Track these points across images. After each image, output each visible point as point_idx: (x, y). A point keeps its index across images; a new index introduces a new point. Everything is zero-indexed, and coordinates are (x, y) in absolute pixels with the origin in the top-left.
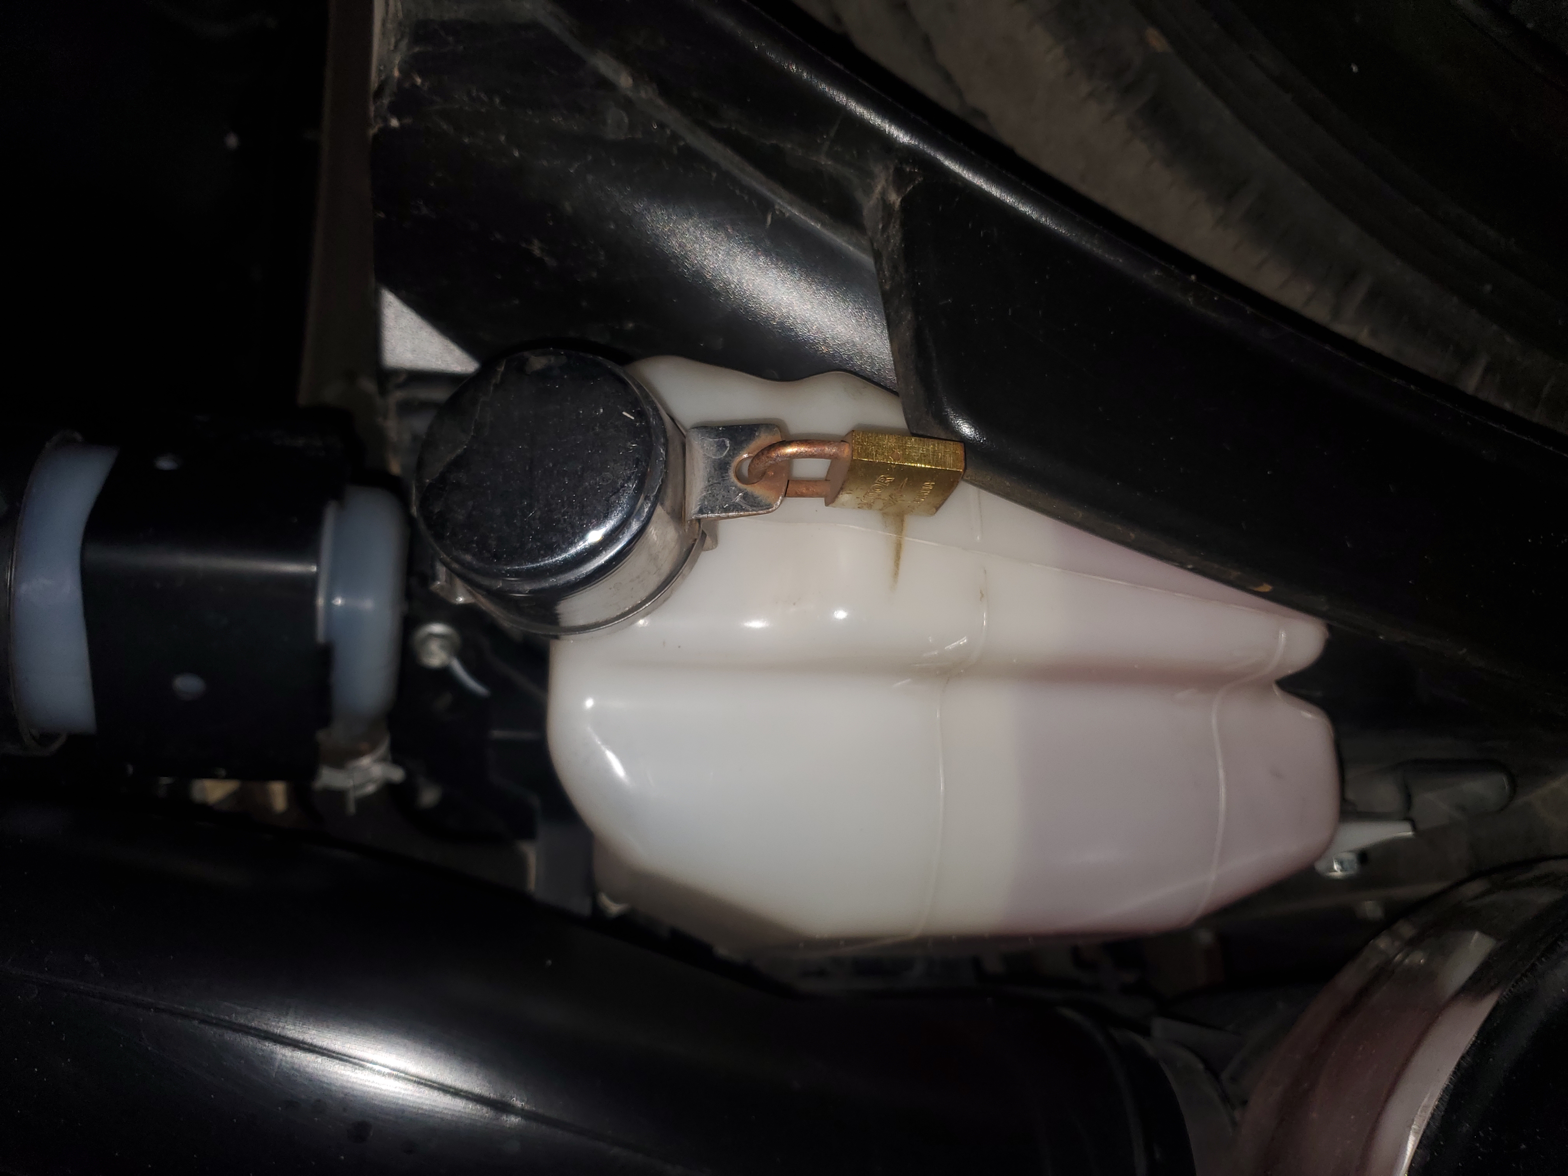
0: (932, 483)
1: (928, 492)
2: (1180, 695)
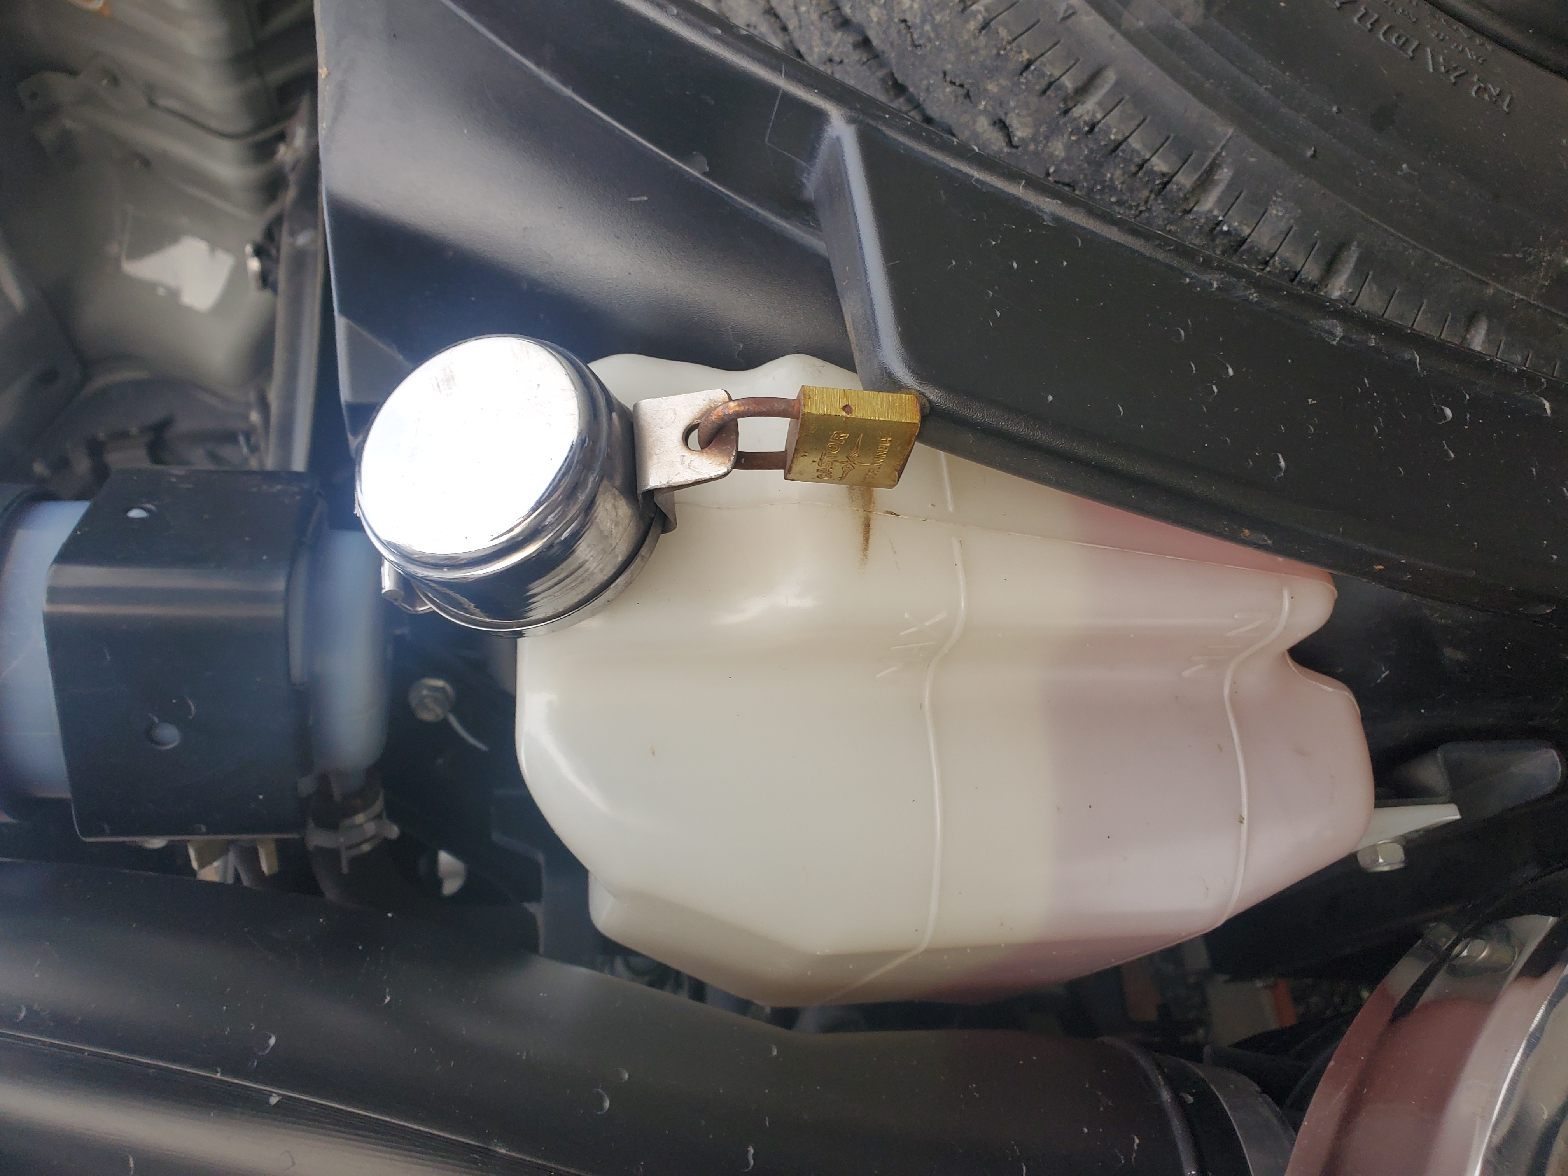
0: (889, 439)
1: (887, 450)
2: (1186, 673)
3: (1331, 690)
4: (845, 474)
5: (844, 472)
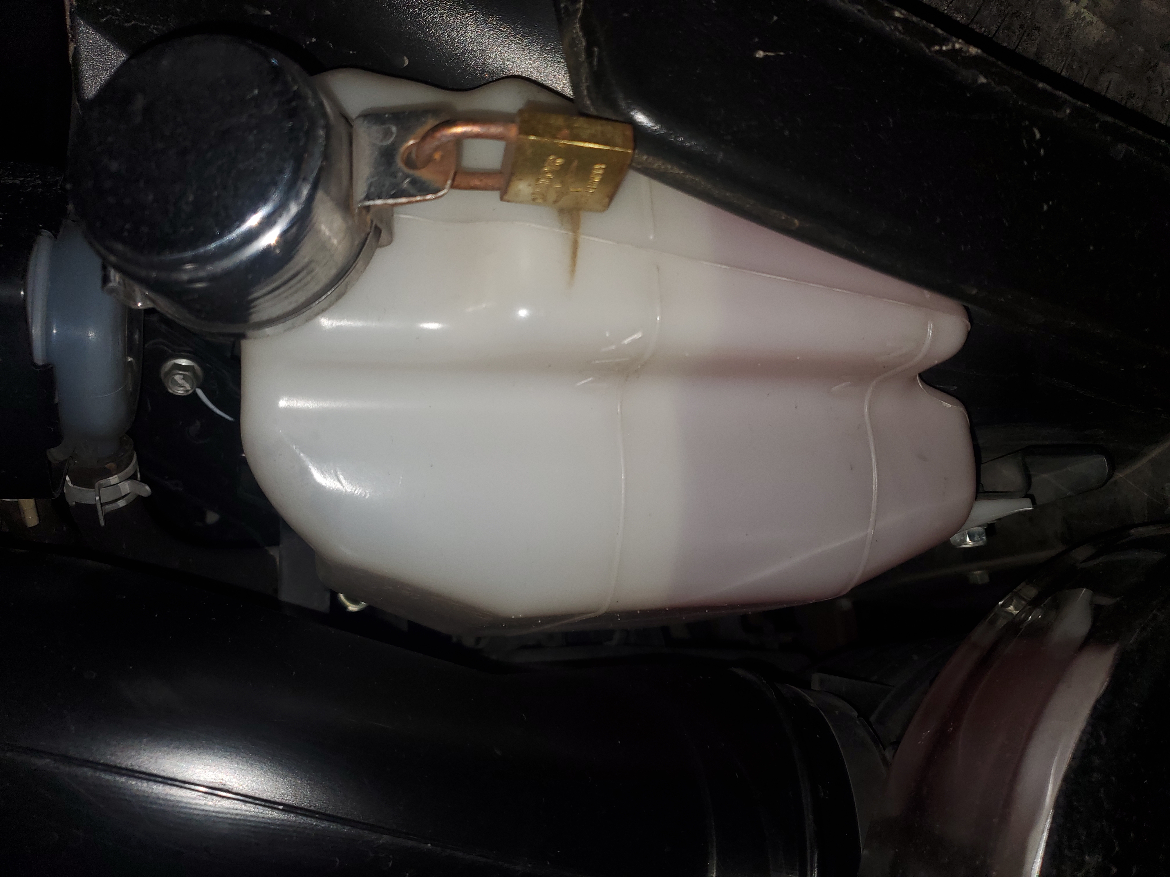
0: (604, 166)
1: (600, 177)
2: (835, 389)
3: (949, 406)
4: (558, 199)
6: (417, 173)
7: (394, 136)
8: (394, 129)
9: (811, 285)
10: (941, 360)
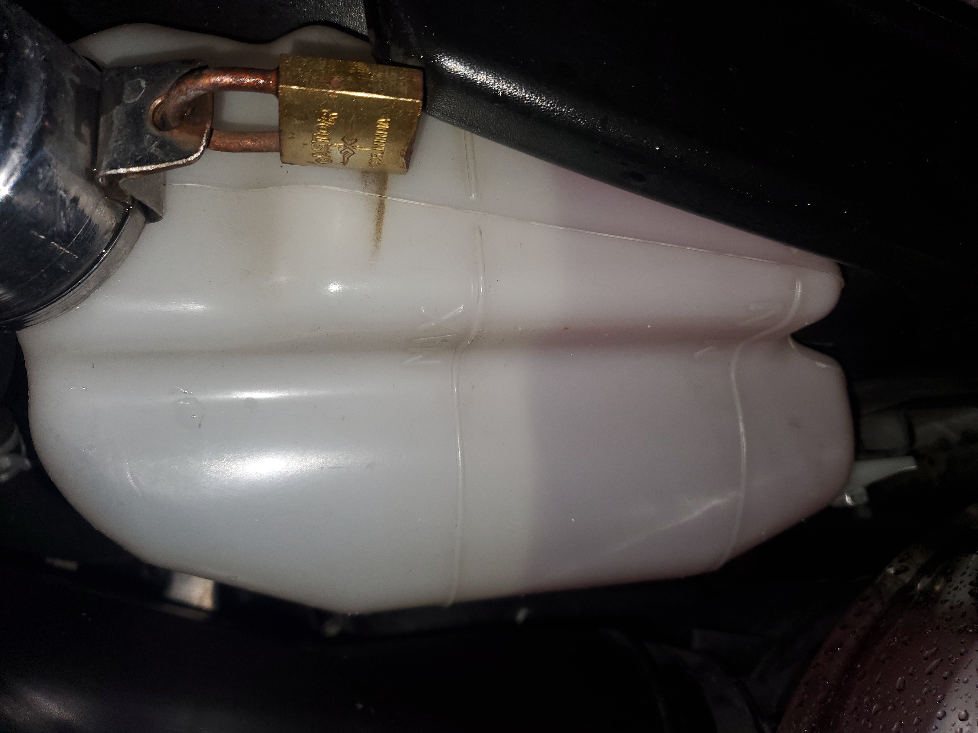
1: (386, 133)
2: (698, 354)
3: (823, 366)
4: (346, 159)
5: (343, 156)
6: (167, 135)
7: (143, 91)
8: (143, 83)
9: (660, 244)
10: (813, 321)
